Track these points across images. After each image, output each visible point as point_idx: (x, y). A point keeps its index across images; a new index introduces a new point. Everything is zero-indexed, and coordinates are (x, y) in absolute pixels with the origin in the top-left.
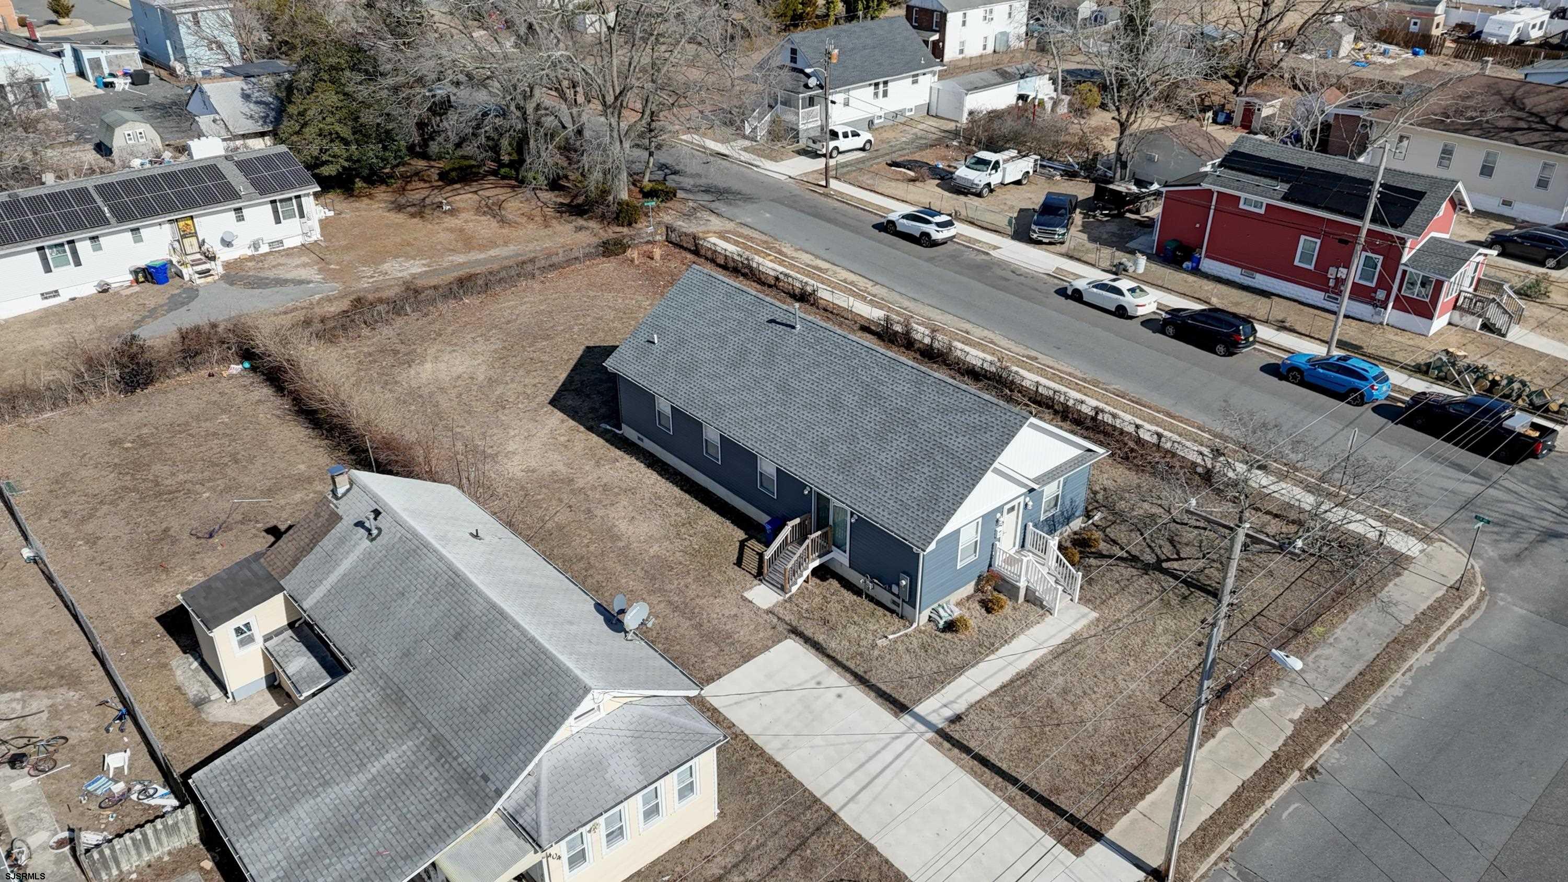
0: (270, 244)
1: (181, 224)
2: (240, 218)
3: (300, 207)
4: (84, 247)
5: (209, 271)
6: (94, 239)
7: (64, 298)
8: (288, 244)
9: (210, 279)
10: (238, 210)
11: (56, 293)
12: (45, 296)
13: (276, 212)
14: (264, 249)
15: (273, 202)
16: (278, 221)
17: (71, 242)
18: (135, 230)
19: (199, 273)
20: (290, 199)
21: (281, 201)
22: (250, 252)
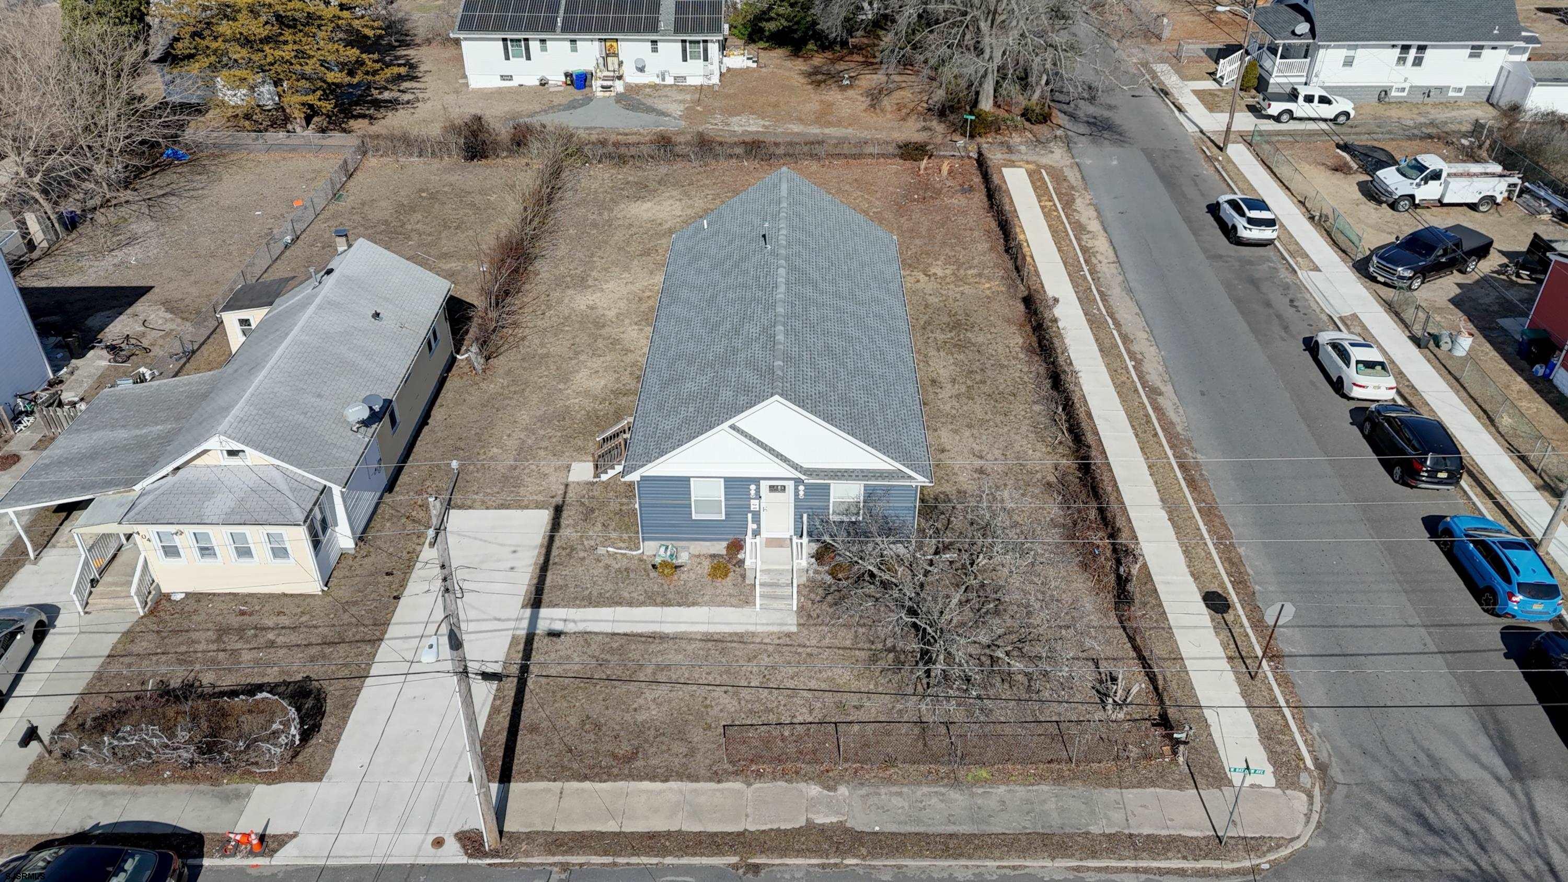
0: (675, 78)
1: (608, 44)
2: (655, 50)
3: (706, 50)
4: (534, 46)
5: (610, 87)
6: (543, 41)
7: (514, 83)
8: (691, 81)
9: (607, 94)
10: (654, 42)
11: (510, 78)
12: (503, 78)
13: (684, 51)
14: (669, 81)
15: (684, 41)
16: (685, 59)
17: (526, 40)
18: (573, 41)
19: (603, 87)
20: (698, 42)
21: (691, 42)
22: (658, 81)
